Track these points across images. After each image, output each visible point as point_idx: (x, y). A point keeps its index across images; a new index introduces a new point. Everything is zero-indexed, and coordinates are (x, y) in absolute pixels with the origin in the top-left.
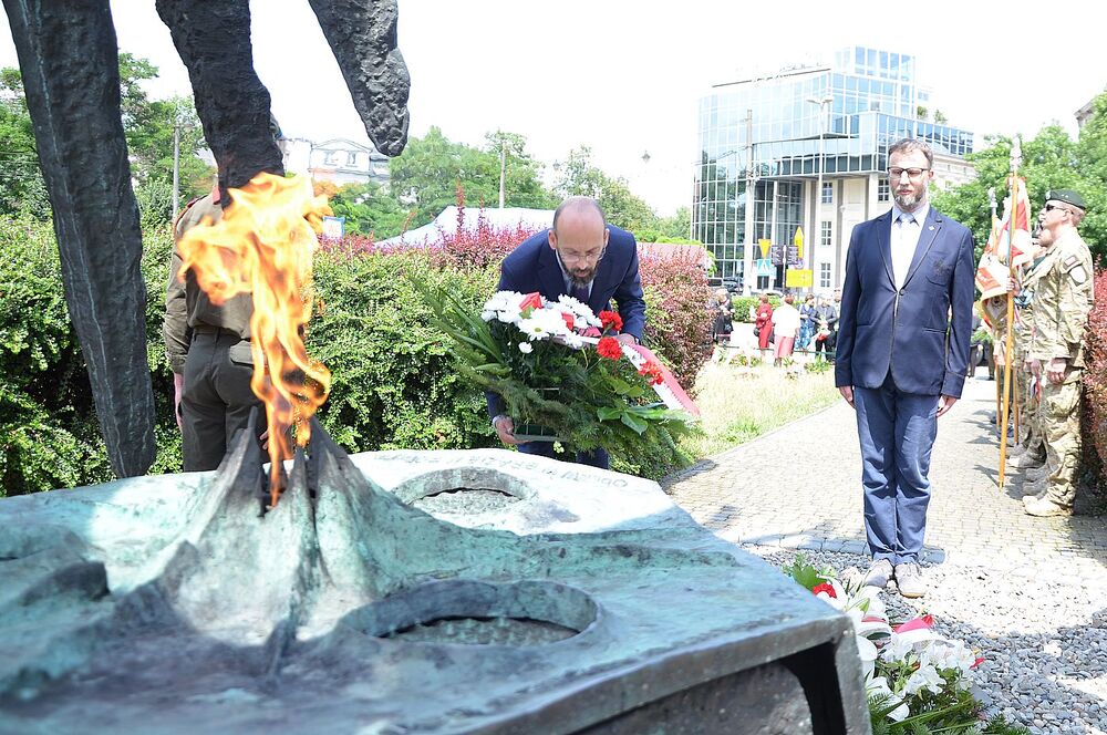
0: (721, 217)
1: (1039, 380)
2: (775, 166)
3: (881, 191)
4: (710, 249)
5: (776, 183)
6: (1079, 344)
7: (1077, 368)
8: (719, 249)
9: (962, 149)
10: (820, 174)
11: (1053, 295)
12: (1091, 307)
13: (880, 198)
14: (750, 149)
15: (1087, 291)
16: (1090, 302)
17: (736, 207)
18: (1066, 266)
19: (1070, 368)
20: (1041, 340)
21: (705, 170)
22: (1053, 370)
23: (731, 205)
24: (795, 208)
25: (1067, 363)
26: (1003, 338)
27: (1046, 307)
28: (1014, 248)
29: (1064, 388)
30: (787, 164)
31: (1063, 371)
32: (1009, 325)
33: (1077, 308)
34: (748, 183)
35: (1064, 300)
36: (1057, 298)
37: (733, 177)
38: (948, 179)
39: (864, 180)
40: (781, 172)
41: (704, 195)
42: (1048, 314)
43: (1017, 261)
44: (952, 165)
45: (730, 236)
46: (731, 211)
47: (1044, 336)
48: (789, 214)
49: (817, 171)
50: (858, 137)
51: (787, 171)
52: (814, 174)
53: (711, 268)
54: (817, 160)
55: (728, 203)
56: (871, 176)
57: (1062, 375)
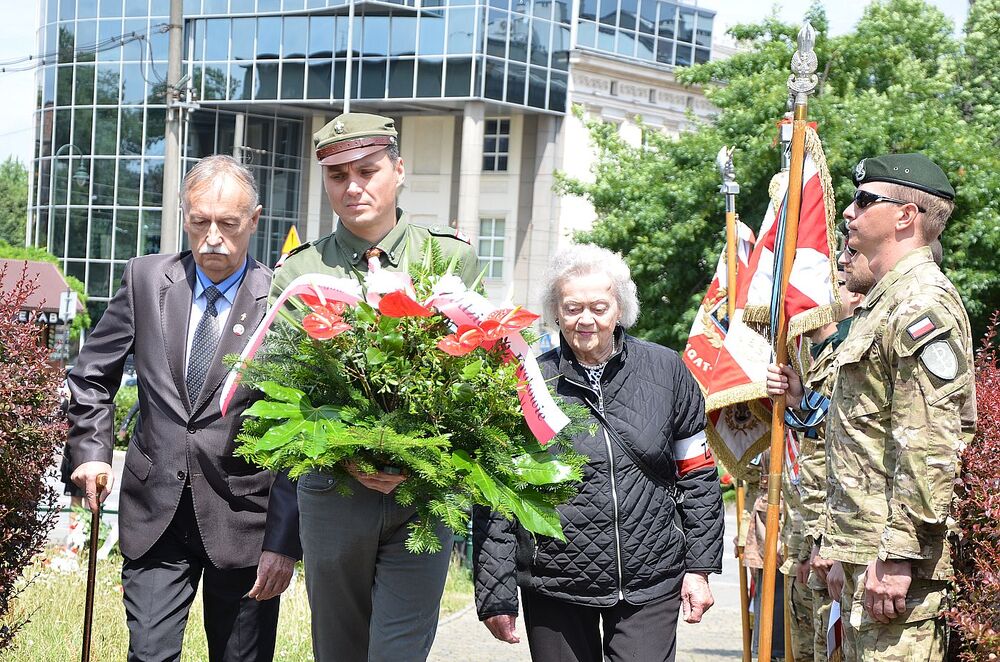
0: (104, 195)
1: (846, 611)
2: (241, 75)
3: (489, 146)
4: (76, 270)
5: (240, 119)
6: (942, 526)
7: (940, 585)
8: (99, 272)
9: (683, 53)
10: (347, 101)
11: (873, 408)
12: (970, 437)
13: (488, 164)
14: (176, 32)
15: (960, 399)
16: (967, 426)
17: (143, 170)
18: (908, 338)
19: (922, 584)
20: (846, 515)
21: (65, 77)
22: (880, 589)
23: (131, 167)
24: (284, 181)
25: (914, 572)
26: (758, 504)
27: (860, 436)
28: (792, 291)
29: (907, 636)
30: (268, 72)
31: (902, 590)
32: (774, 475)
33: (938, 441)
34: (170, 117)
35: (905, 422)
36: (887, 416)
37: (135, 99)
38: (647, 123)
39: (450, 120)
40: (254, 92)
41: (62, 139)
42: (864, 454)
43: (800, 323)
44: (658, 90)
45: (127, 241)
46: (130, 181)
47: (853, 506)
48: (271, 197)
49: (340, 94)
50: (439, 14)
51: (268, 90)
52: (332, 100)
53: (77, 320)
54: (341, 66)
55: (124, 162)
56: (468, 110)
57: (902, 603)
